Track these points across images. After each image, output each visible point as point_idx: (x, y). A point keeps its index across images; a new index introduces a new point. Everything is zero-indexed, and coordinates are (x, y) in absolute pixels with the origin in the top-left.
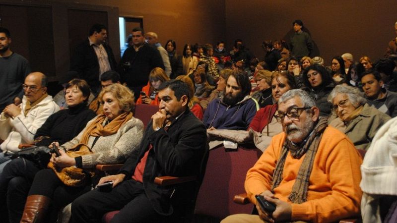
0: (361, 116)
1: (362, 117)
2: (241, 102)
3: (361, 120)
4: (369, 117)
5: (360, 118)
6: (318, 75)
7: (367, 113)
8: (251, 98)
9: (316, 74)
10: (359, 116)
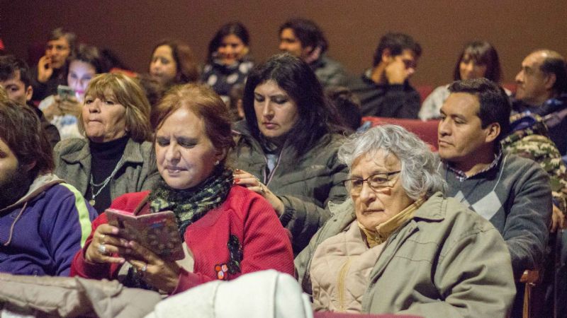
0: (417, 219)
1: (421, 224)
2: (13, 205)
3: (417, 230)
4: (439, 221)
5: (414, 225)
6: (288, 106)
7: (437, 211)
8: (56, 184)
9: (283, 102)
10: (413, 221)
